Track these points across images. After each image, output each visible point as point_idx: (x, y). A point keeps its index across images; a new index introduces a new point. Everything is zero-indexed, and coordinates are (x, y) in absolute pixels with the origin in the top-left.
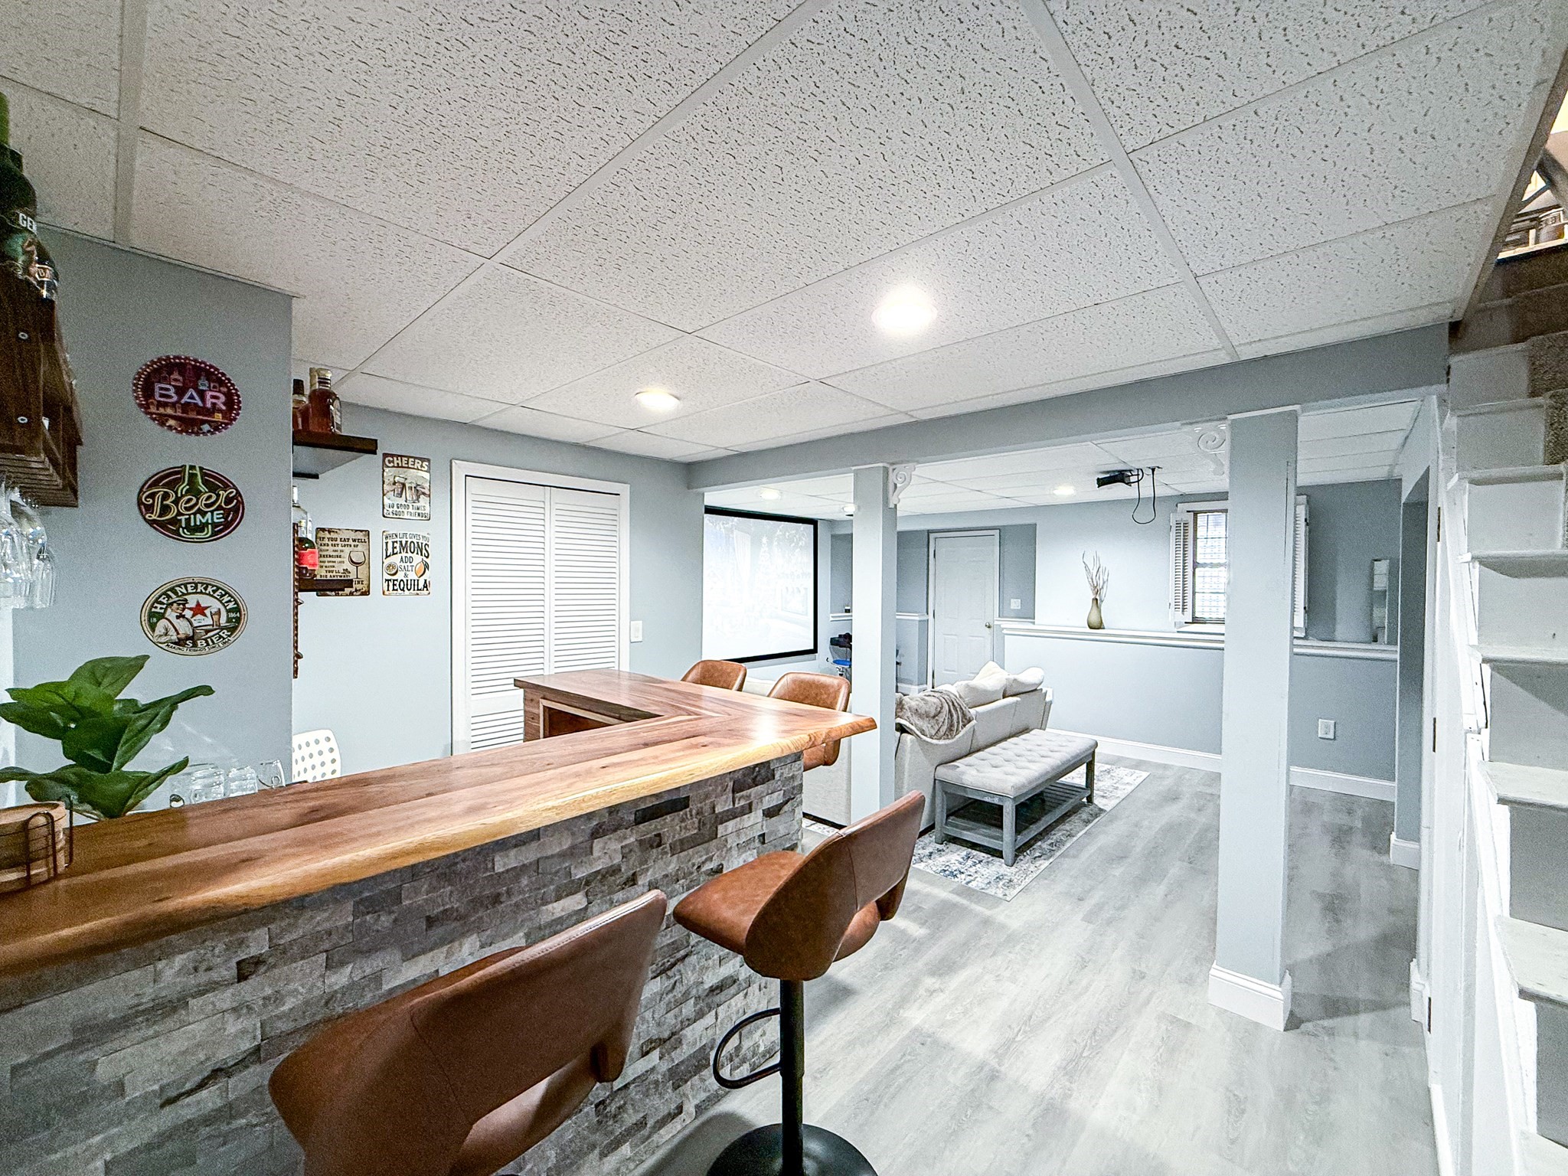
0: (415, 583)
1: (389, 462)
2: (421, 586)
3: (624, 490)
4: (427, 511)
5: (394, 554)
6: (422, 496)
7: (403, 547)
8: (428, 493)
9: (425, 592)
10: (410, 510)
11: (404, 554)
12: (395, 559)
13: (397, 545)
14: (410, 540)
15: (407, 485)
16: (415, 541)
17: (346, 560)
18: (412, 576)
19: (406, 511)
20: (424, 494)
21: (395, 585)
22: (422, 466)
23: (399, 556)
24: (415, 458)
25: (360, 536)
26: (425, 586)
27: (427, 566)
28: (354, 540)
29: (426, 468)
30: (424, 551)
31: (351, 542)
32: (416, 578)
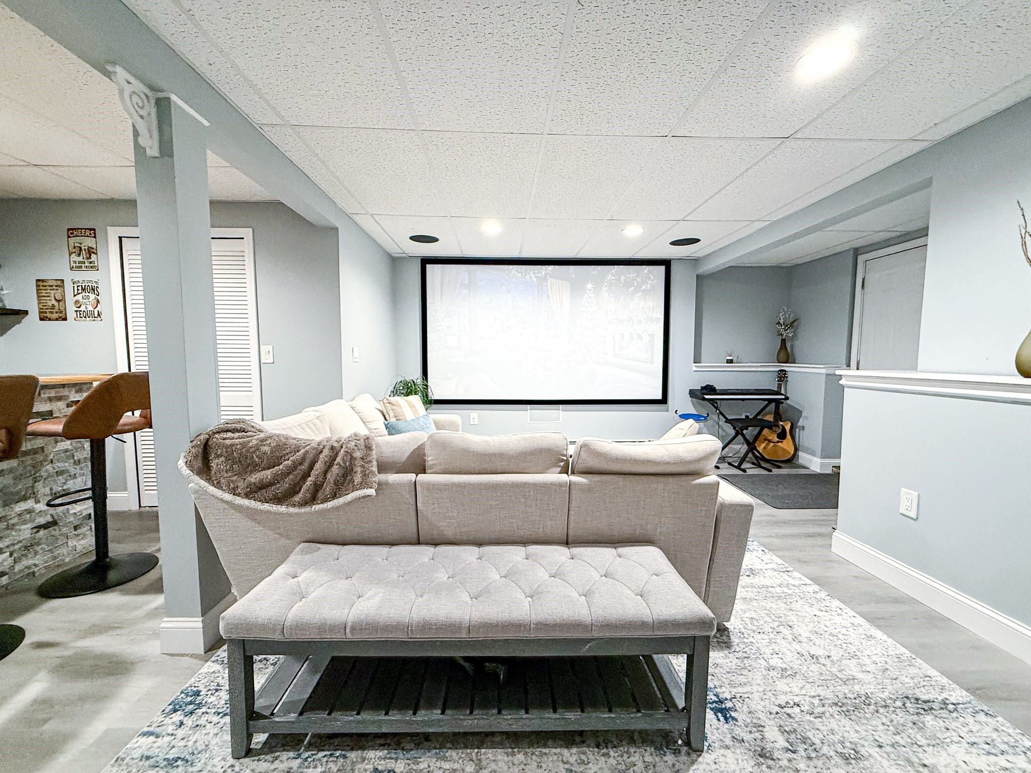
0: (92, 313)
1: (71, 234)
2: (96, 315)
3: (247, 233)
4: (96, 265)
5: (78, 294)
6: (92, 254)
7: (83, 290)
8: (95, 252)
9: (99, 319)
10: (86, 264)
11: (84, 294)
12: (79, 297)
13: (80, 288)
14: (87, 285)
15: (83, 248)
16: (90, 285)
17: (53, 300)
18: (90, 308)
19: (83, 265)
20: (93, 253)
21: (82, 315)
22: (90, 234)
23: (81, 295)
24: (86, 229)
25: (59, 283)
26: (99, 315)
27: (98, 302)
28: (56, 286)
29: (93, 235)
30: (96, 291)
31: (54, 287)
32: (93, 310)
